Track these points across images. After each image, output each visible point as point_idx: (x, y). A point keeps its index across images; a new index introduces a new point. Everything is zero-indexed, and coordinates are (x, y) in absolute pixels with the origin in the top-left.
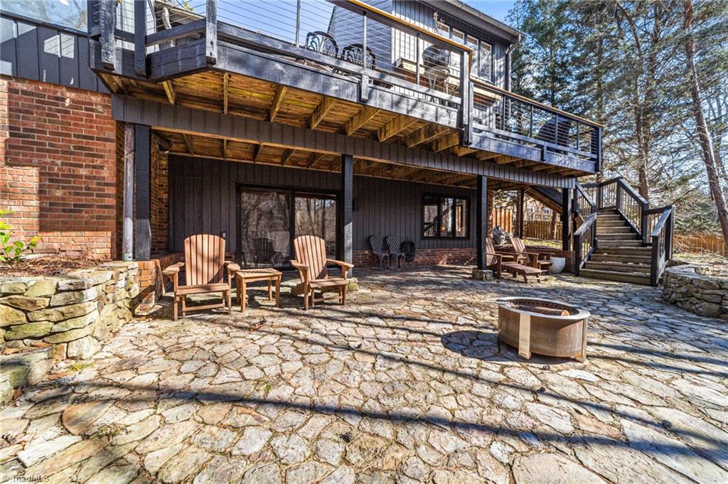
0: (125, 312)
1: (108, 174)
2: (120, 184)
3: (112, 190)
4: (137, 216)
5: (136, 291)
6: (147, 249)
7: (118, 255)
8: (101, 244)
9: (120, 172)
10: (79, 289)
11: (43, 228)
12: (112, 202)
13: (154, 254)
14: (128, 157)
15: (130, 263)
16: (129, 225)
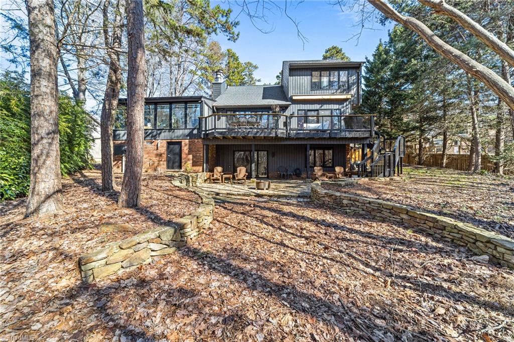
0: (203, 181)
1: (202, 155)
2: (203, 157)
3: (202, 158)
4: (206, 163)
5: (206, 178)
6: (208, 170)
7: (203, 171)
8: (200, 168)
9: (203, 155)
10: (197, 175)
11: (193, 166)
12: (202, 160)
13: (209, 172)
14: (205, 151)
15: (205, 173)
16: (205, 165)
